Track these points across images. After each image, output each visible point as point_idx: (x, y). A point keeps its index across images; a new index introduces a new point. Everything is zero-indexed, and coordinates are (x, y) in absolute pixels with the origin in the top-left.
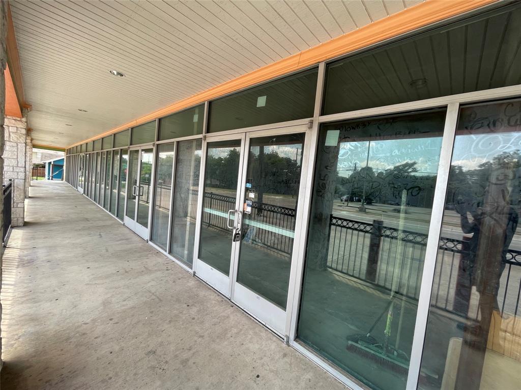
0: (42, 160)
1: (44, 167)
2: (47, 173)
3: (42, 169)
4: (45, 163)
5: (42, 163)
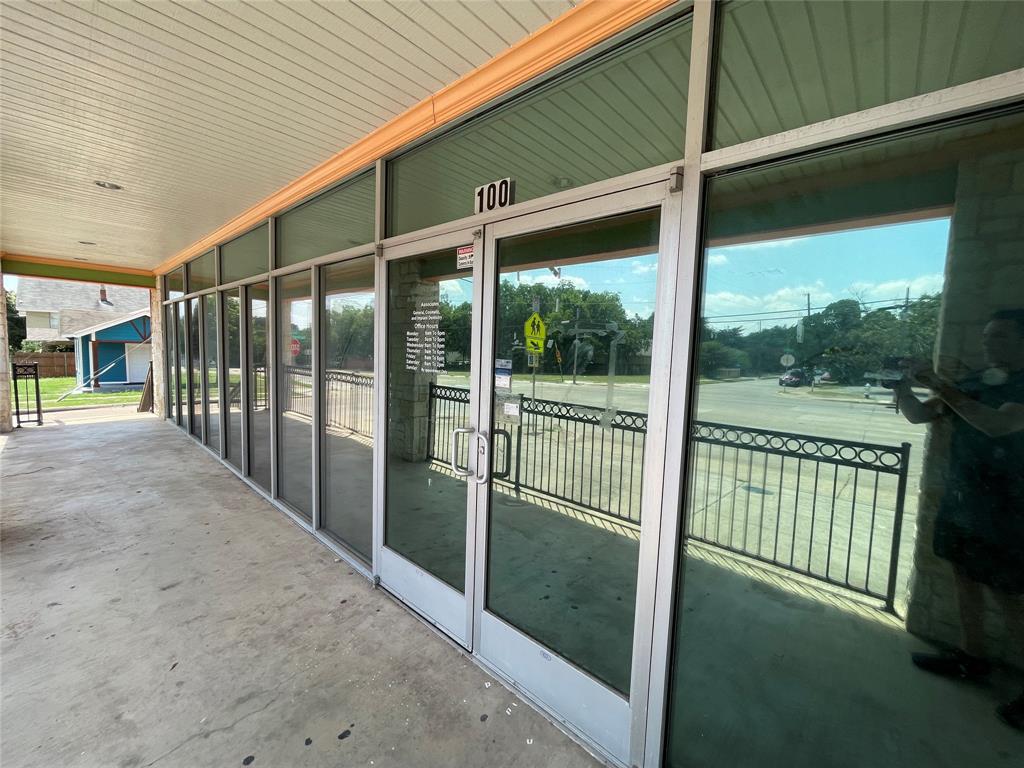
0: (61, 333)
1: (70, 348)
2: (79, 368)
3: (65, 354)
4: (73, 338)
5: (64, 338)
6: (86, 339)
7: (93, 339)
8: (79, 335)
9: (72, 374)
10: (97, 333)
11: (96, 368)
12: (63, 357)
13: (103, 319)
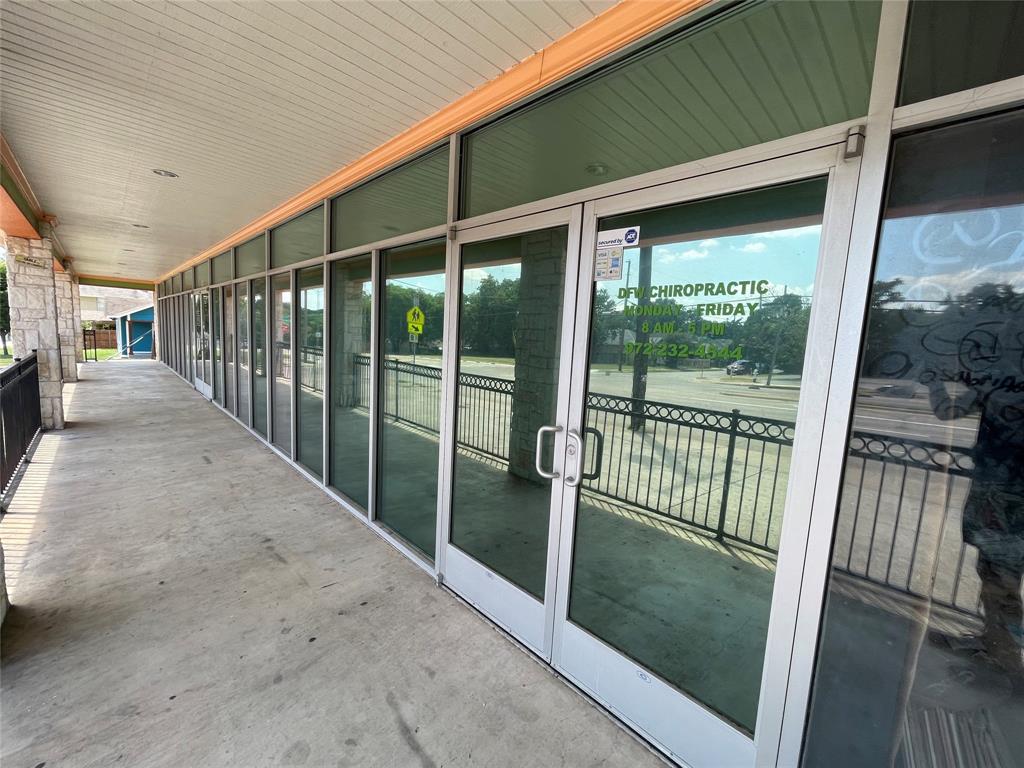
0: (107, 314)
1: (113, 327)
2: (120, 341)
3: (109, 331)
4: (114, 319)
5: (108, 319)
6: (124, 319)
7: (129, 319)
8: (119, 316)
9: (115, 346)
10: (132, 315)
11: (131, 340)
12: (107, 333)
13: (137, 304)
